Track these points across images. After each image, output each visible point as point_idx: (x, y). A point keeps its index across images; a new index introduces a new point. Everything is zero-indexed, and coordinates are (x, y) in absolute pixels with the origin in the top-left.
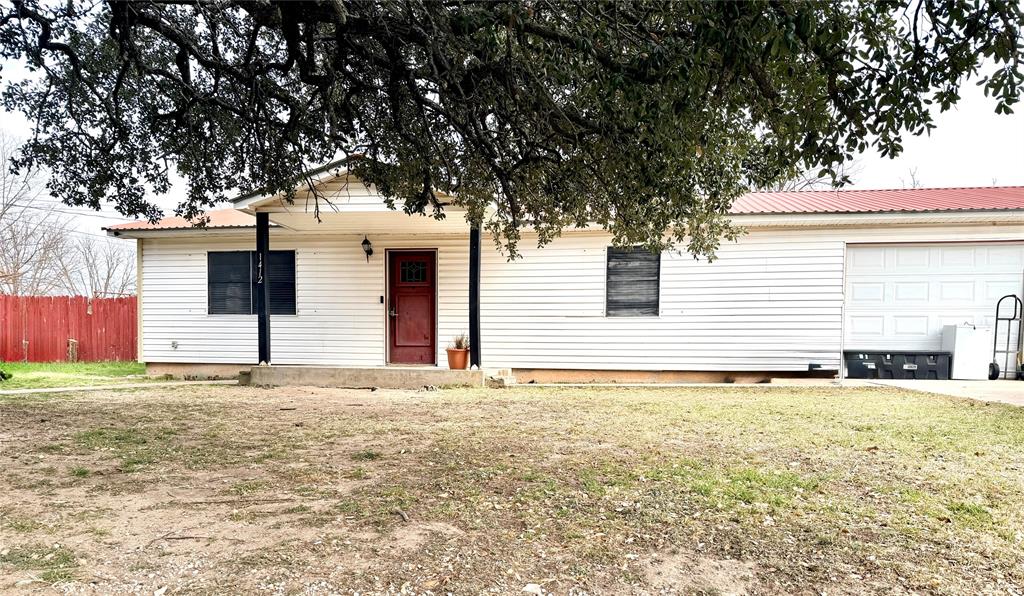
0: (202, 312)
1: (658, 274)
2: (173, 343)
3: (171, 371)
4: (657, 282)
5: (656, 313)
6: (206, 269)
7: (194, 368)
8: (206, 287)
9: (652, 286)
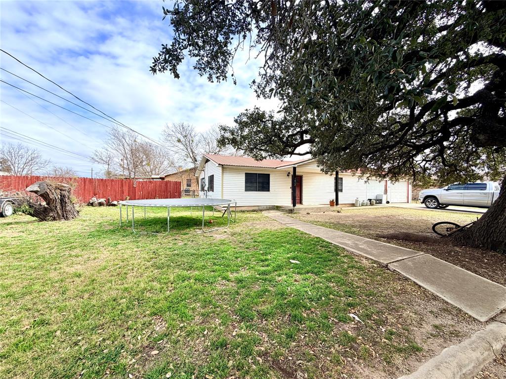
0: (243, 191)
4: (342, 185)
5: (342, 192)
6: (244, 178)
8: (244, 183)
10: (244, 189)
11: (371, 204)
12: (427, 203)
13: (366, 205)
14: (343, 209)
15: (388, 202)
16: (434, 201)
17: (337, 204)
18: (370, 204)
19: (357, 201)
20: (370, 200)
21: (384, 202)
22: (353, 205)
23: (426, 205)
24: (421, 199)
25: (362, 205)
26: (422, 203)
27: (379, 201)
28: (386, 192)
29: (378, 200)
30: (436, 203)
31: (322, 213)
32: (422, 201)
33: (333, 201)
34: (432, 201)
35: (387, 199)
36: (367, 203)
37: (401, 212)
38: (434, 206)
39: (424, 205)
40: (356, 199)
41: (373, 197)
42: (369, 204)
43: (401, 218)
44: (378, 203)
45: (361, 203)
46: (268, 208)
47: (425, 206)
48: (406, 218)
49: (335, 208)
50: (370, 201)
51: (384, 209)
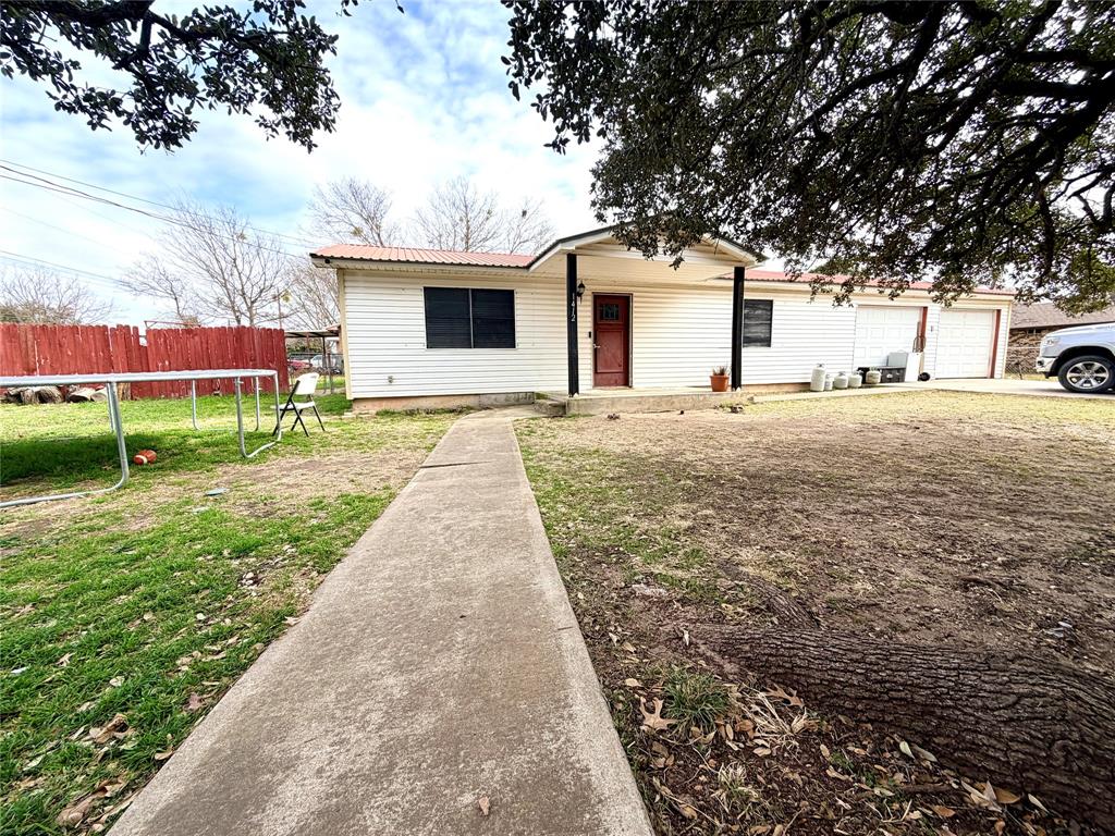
0: (421, 346)
1: (771, 320)
2: (390, 378)
3: (385, 406)
4: (770, 325)
5: (769, 346)
6: (422, 304)
7: (412, 401)
8: (423, 322)
9: (768, 327)
10: (424, 340)
11: (866, 383)
12: (1069, 375)
13: (849, 387)
14: (756, 399)
15: (924, 377)
16: (1097, 365)
17: (736, 383)
18: (864, 381)
19: (818, 373)
20: (864, 371)
21: (911, 375)
22: (805, 387)
23: (1063, 381)
24: (1046, 360)
25: (835, 388)
26: (1048, 375)
27: (894, 374)
28: (920, 343)
29: (890, 370)
30: (1106, 375)
31: (675, 415)
32: (1048, 366)
33: (722, 372)
34: (1089, 367)
35: (921, 366)
36: (851, 380)
37: (968, 406)
38: (1095, 384)
39: (1055, 383)
40: (815, 367)
41: (874, 361)
42: (860, 385)
43: (968, 431)
44: (890, 380)
45: (831, 380)
46: (513, 402)
47: (1059, 386)
48: (992, 431)
49: (729, 396)
50: (864, 375)
51: (908, 399)
